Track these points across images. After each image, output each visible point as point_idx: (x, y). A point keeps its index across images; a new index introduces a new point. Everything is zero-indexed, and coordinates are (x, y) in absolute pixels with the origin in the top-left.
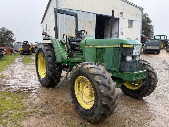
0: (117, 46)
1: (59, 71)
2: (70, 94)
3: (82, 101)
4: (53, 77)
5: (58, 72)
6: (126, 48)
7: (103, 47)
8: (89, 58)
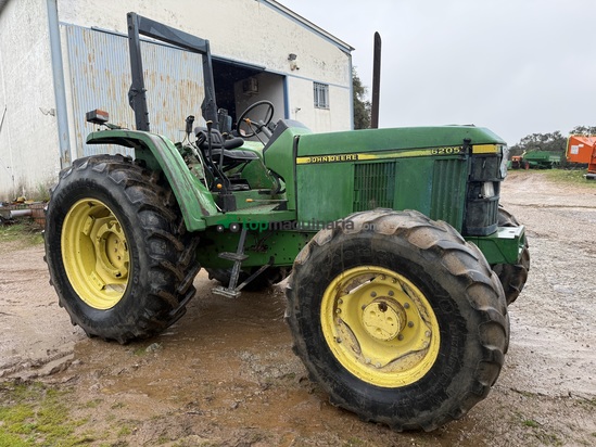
0: (449, 150)
1: (190, 268)
2: (296, 350)
3: (358, 364)
4: (167, 296)
5: (186, 273)
6: (484, 156)
7: (386, 156)
8: (319, 202)
